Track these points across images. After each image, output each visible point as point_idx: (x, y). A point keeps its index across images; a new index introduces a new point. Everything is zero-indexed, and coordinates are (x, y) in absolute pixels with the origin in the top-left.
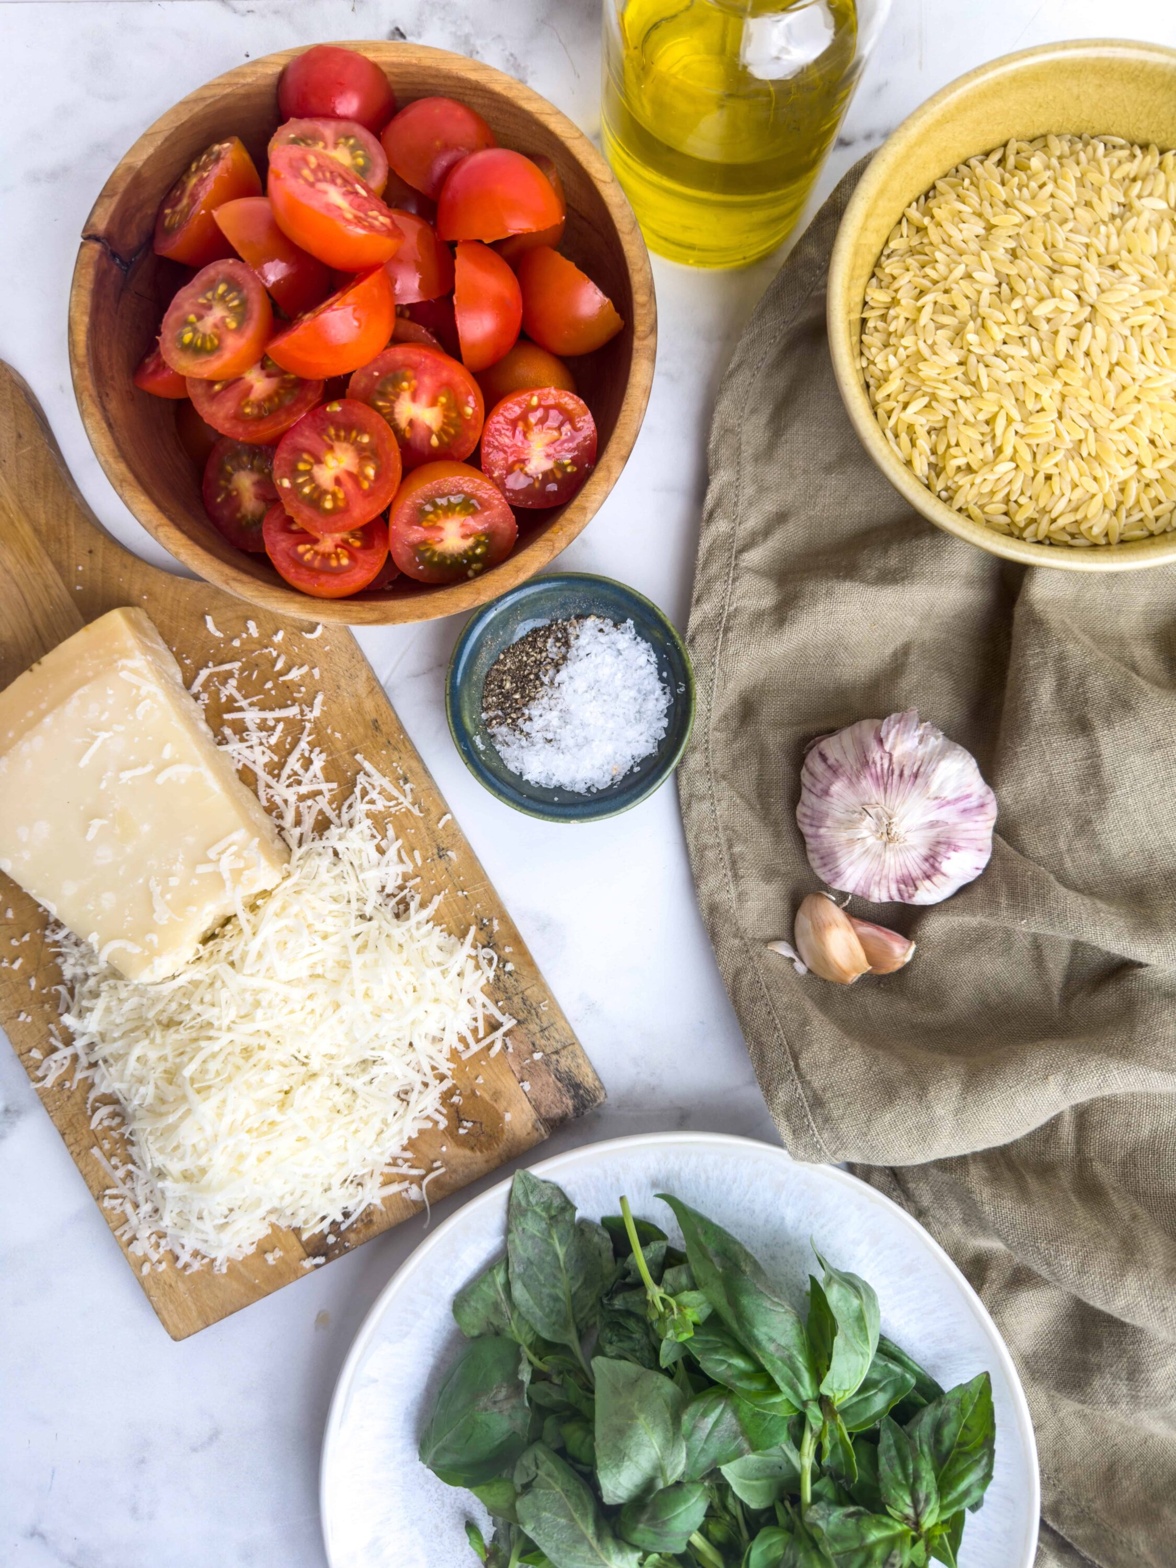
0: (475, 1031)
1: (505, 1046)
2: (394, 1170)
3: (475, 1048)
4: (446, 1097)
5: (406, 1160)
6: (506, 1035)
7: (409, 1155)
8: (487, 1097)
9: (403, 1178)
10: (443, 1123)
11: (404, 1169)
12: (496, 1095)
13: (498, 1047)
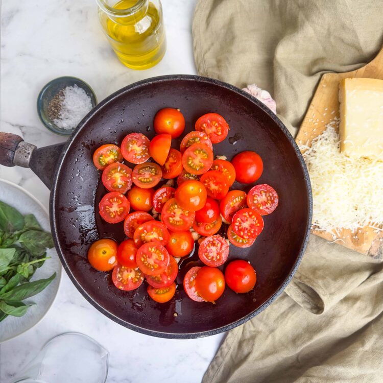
0: (377, 224)
1: (378, 233)
2: (336, 230)
3: (373, 227)
4: (359, 229)
5: (340, 231)
6: (380, 231)
7: (341, 230)
8: (365, 237)
9: (336, 233)
10: (353, 232)
11: (338, 232)
12: (367, 238)
13: (377, 231)
